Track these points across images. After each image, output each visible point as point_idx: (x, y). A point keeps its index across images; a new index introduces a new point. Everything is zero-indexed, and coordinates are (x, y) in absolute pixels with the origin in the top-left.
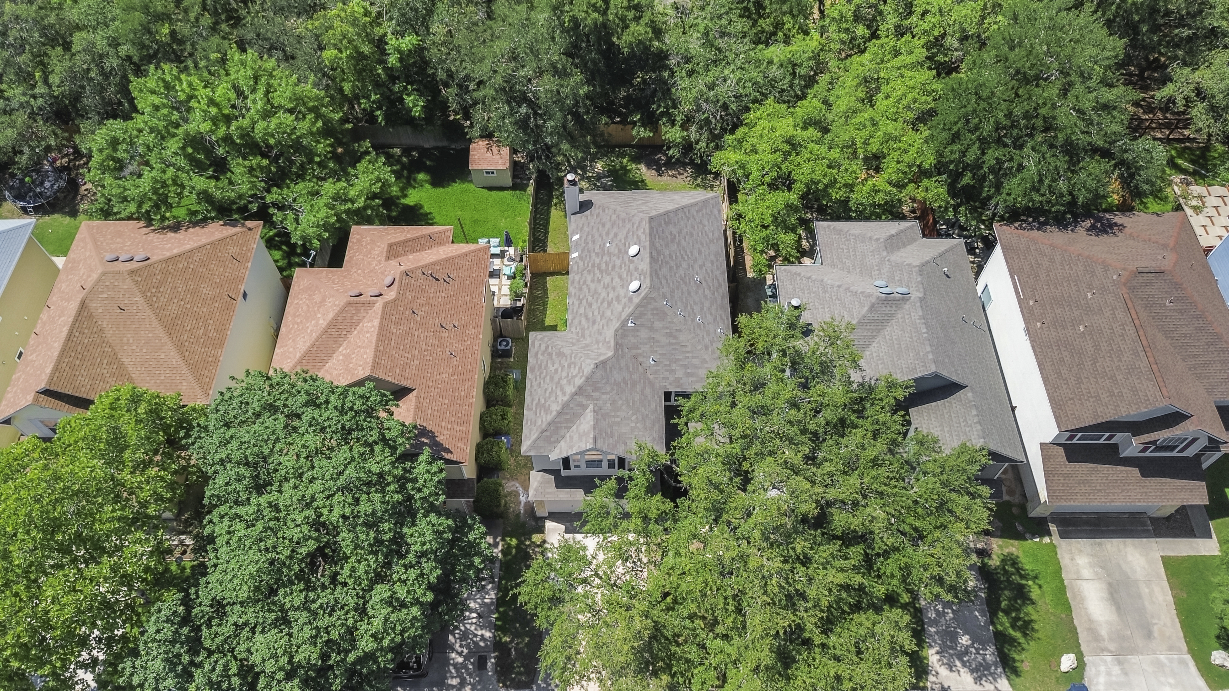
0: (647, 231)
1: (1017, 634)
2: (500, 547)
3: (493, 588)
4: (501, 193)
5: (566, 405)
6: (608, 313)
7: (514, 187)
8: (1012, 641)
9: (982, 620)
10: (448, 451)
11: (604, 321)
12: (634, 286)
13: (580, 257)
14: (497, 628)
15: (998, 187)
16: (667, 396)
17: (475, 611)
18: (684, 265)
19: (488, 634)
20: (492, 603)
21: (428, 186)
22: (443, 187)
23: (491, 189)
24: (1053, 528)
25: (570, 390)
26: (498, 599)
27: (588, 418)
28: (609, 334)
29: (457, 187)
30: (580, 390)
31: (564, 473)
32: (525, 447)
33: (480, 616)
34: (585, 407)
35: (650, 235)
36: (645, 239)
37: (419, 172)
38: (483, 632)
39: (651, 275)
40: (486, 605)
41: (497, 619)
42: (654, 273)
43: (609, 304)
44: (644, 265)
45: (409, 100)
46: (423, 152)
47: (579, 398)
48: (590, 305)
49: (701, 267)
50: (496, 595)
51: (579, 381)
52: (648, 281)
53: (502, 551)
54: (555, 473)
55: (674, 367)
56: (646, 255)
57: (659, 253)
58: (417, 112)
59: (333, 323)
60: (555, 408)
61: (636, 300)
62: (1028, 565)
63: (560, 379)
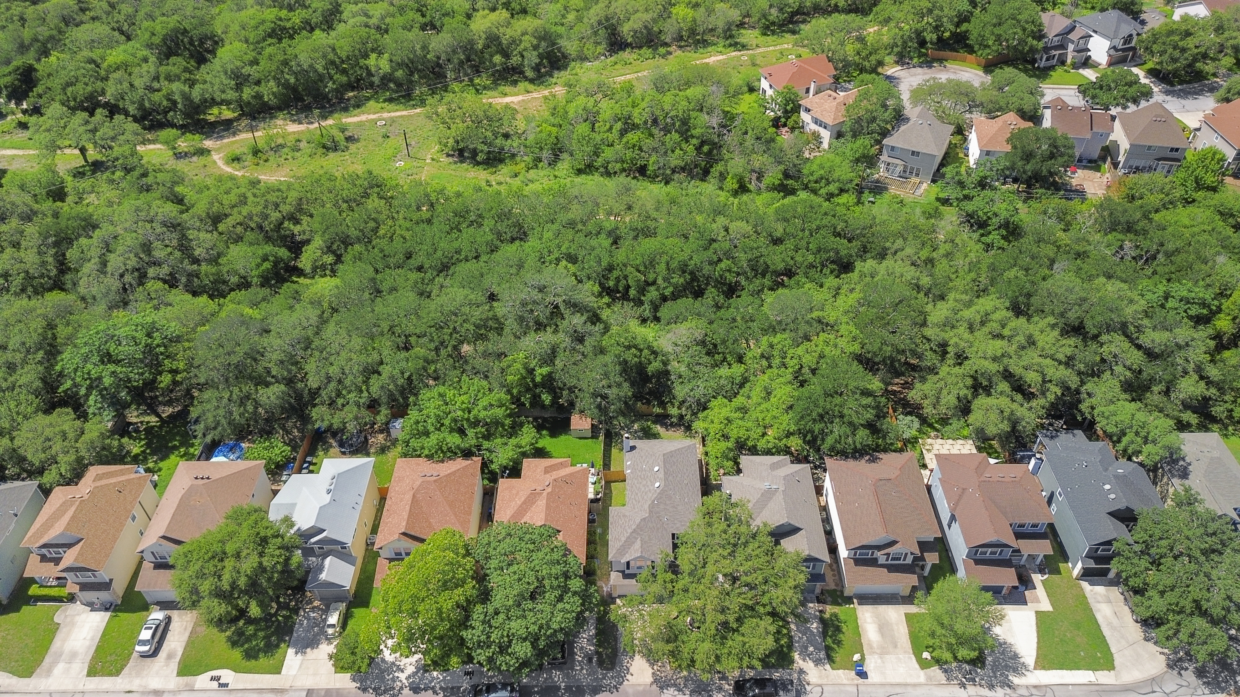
0: (662, 460)
1: (835, 646)
3: (594, 628)
4: (586, 441)
5: (628, 538)
6: (645, 497)
7: (592, 437)
8: (832, 649)
9: (819, 640)
12: (657, 485)
13: (631, 473)
15: (823, 440)
16: (673, 535)
17: (586, 638)
18: (680, 476)
20: (593, 635)
21: (550, 437)
22: (556, 438)
23: (580, 438)
24: (855, 601)
25: (629, 531)
26: (596, 633)
27: (638, 542)
28: (646, 507)
29: (563, 438)
30: (634, 531)
31: (627, 572)
32: (610, 558)
33: (588, 640)
34: (637, 539)
35: (664, 462)
36: (661, 463)
37: (543, 430)
38: (590, 647)
40: (590, 635)
42: (666, 479)
43: (646, 493)
44: (661, 475)
45: (544, 397)
46: (545, 420)
48: (637, 494)
49: (688, 477)
50: (596, 631)
51: (634, 527)
54: (623, 572)
58: (547, 402)
59: (524, 503)
60: (623, 539)
61: (658, 491)
62: (842, 617)
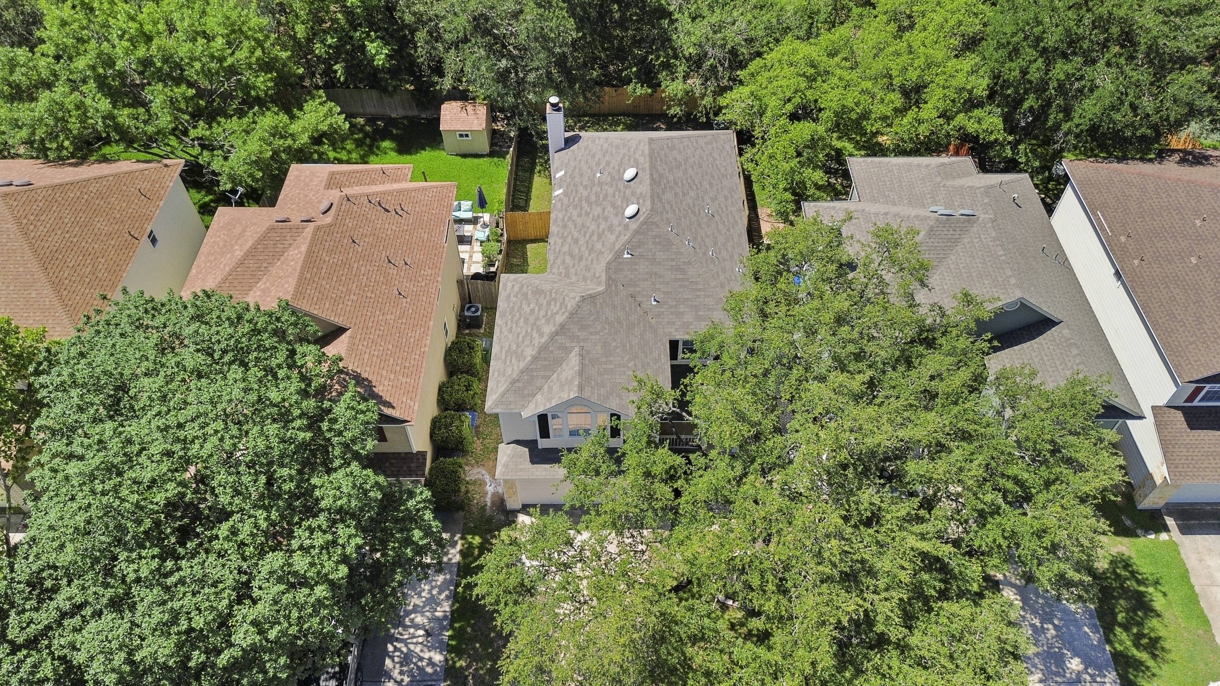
0: (647, 152)
1: (1143, 656)
2: (459, 547)
3: (447, 598)
4: (476, 161)
5: (544, 348)
6: (599, 246)
7: (492, 154)
8: (1138, 665)
9: (1095, 638)
10: (390, 405)
11: (593, 255)
12: (631, 210)
13: (565, 194)
14: (451, 649)
15: (1067, 111)
16: (674, 345)
17: (423, 627)
18: (692, 194)
19: (438, 657)
20: (445, 617)
21: (393, 154)
22: (410, 154)
23: (464, 156)
24: (1170, 522)
25: (548, 329)
26: (452, 612)
27: (574, 360)
28: (600, 268)
29: (426, 156)
30: (562, 329)
31: (543, 444)
32: (490, 404)
33: (428, 634)
34: (568, 351)
35: (651, 157)
36: (644, 163)
37: (383, 140)
38: (432, 654)
39: (652, 197)
40: (437, 619)
41: (451, 638)
42: (655, 197)
43: (600, 236)
44: (644, 187)
45: (371, 47)
46: (390, 122)
47: (560, 339)
48: (576, 241)
49: (713, 200)
50: (452, 606)
51: (560, 319)
52: (648, 203)
53: (461, 552)
54: (530, 444)
55: (682, 308)
56: (645, 177)
57: (661, 176)
58: (380, 61)
59: (251, 253)
60: (530, 352)
61: (634, 225)
62: (1144, 567)
63: (537, 319)
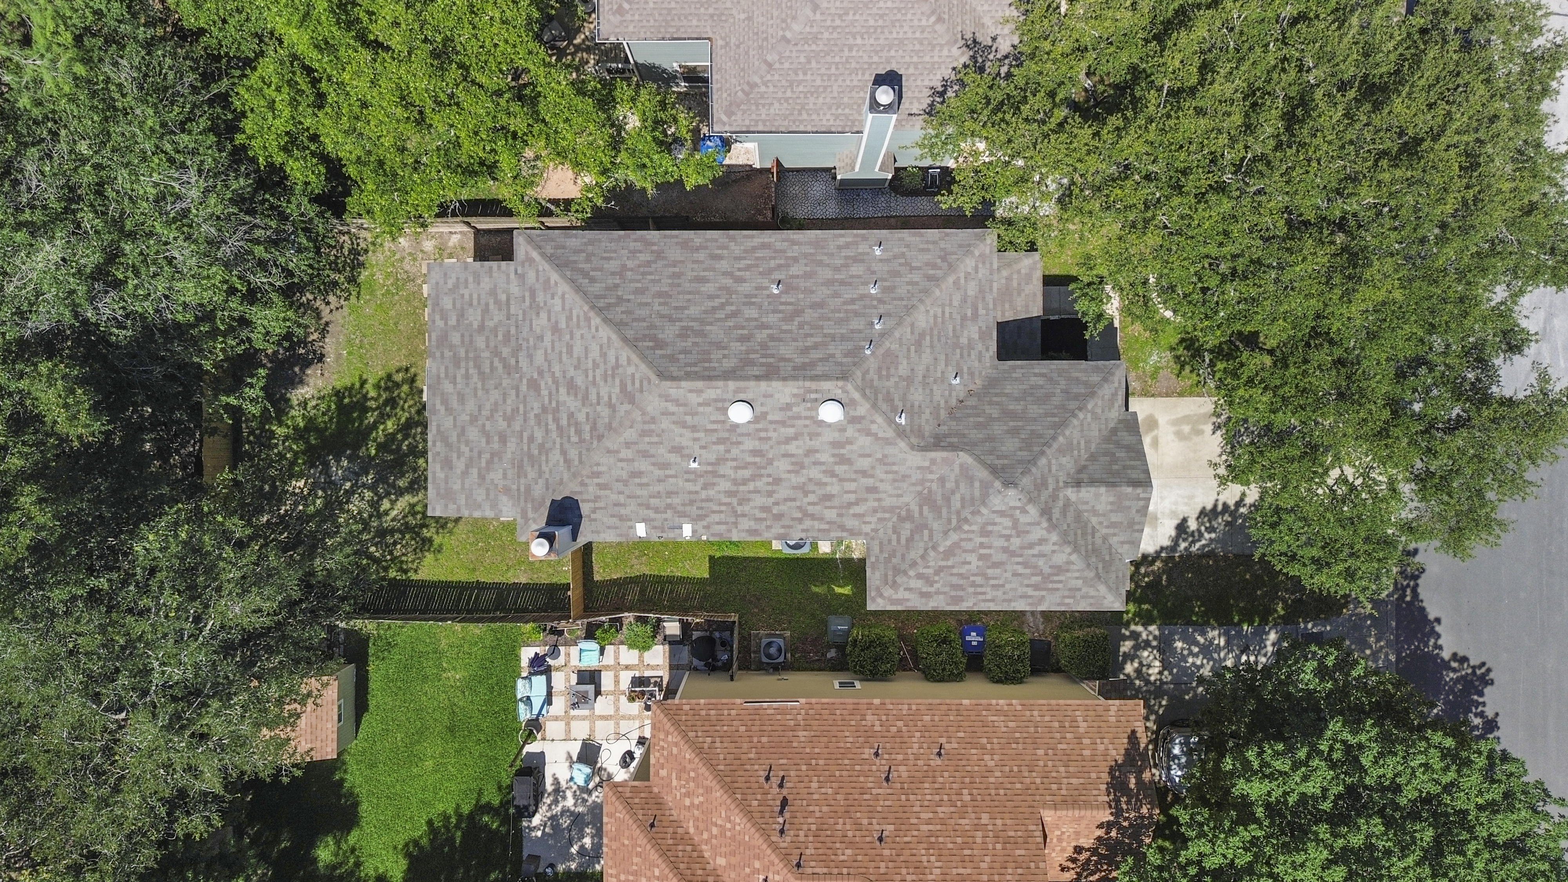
0: (700, 384)
4: (375, 683)
5: (1064, 537)
6: (864, 463)
7: (358, 658)
11: (880, 472)
12: (831, 413)
13: (694, 520)
14: (1264, 621)
17: (1238, 658)
18: (752, 312)
19: (1273, 636)
21: (353, 838)
25: (1038, 533)
26: (1221, 625)
28: (915, 461)
33: (1245, 650)
35: (710, 378)
36: (714, 391)
38: (1268, 643)
39: (815, 378)
40: (1228, 643)
41: (1251, 623)
42: (800, 372)
44: (779, 391)
47: (1056, 514)
48: (828, 497)
49: (740, 280)
50: (1213, 629)
52: (826, 385)
55: (964, 340)
56: (752, 389)
57: (747, 362)
60: (1064, 555)
63: (1005, 550)
